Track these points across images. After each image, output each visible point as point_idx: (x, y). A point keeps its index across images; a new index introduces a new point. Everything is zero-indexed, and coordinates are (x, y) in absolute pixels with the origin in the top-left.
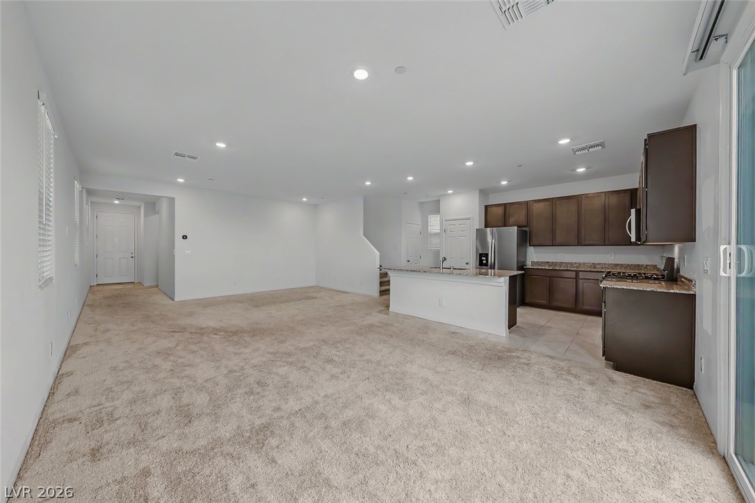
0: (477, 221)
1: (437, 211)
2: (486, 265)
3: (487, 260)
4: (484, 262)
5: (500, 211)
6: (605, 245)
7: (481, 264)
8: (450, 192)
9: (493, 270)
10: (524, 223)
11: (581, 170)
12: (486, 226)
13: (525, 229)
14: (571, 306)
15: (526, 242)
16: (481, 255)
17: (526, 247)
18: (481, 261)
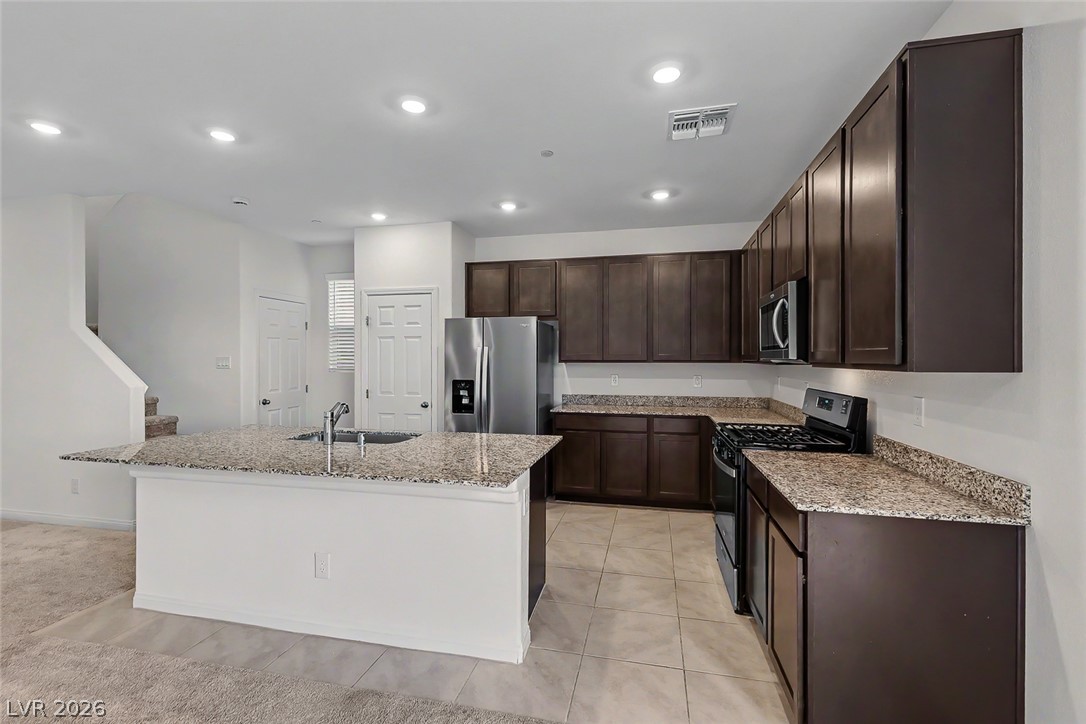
0: (448, 302)
1: (349, 272)
2: (469, 408)
3: (471, 397)
4: (465, 401)
5: (498, 279)
6: (690, 361)
7: (457, 406)
8: (379, 217)
9: (484, 435)
10: (548, 311)
11: (661, 196)
12: (469, 313)
13: (550, 323)
14: (638, 492)
15: (553, 353)
16: (456, 385)
17: (553, 364)
18: (457, 399)
